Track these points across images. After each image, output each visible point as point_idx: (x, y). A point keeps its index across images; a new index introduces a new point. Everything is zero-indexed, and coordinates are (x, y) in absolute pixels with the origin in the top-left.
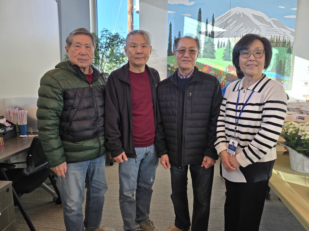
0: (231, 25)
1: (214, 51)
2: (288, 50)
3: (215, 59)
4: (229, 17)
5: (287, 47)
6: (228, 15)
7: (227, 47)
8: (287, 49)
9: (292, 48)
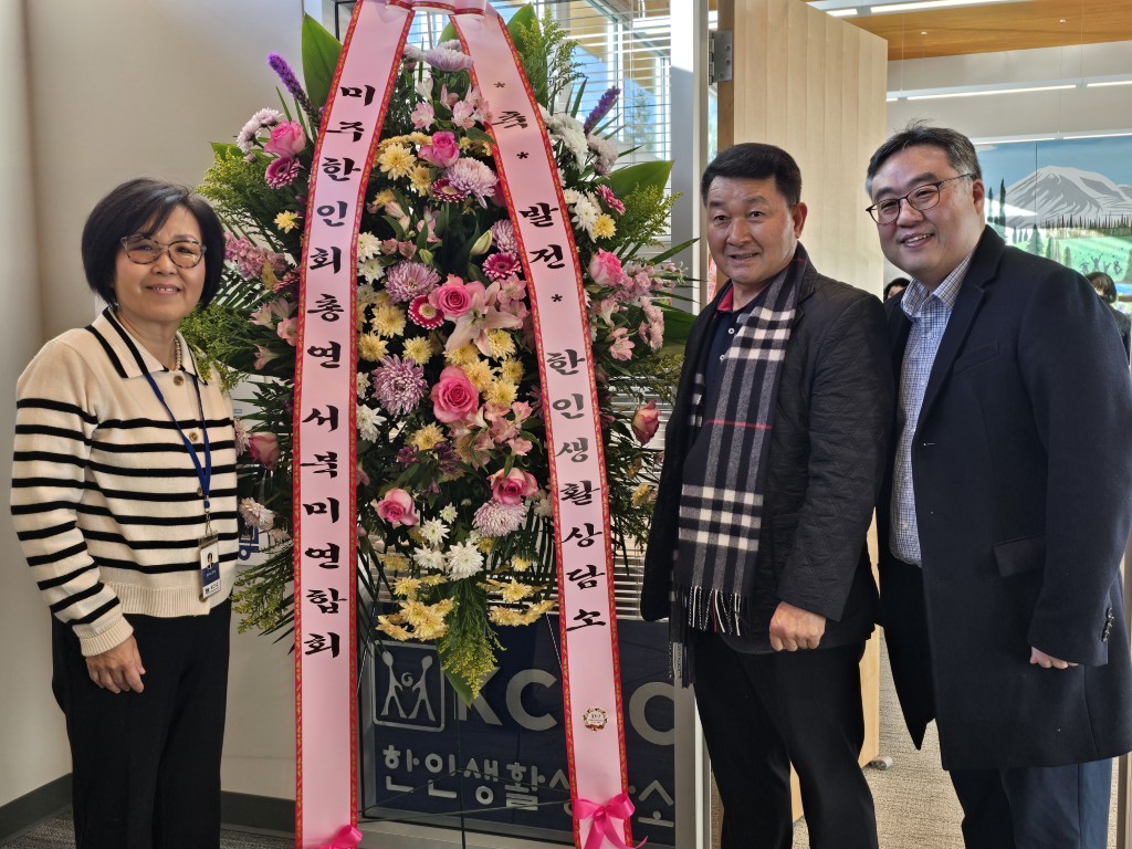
0: (1038, 199)
4: (1034, 183)
6: (1031, 180)
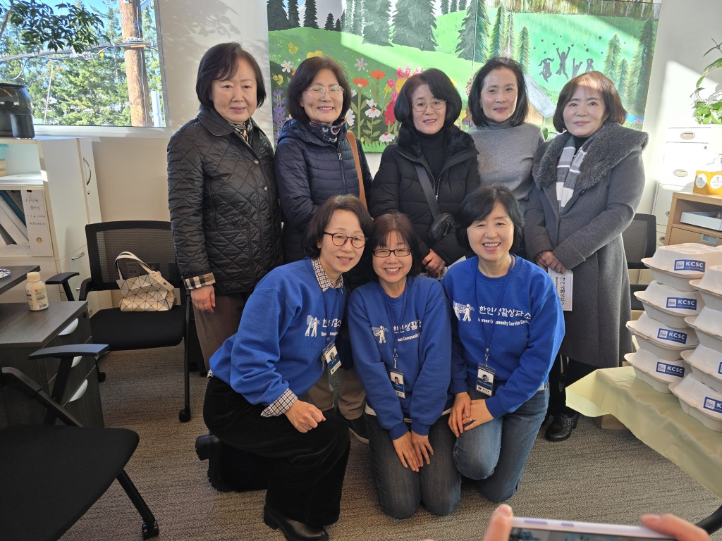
1: (432, 21)
2: (645, 27)
3: (433, 50)
5: (644, 19)
7: (471, 9)
8: (643, 24)
9: (655, 23)
